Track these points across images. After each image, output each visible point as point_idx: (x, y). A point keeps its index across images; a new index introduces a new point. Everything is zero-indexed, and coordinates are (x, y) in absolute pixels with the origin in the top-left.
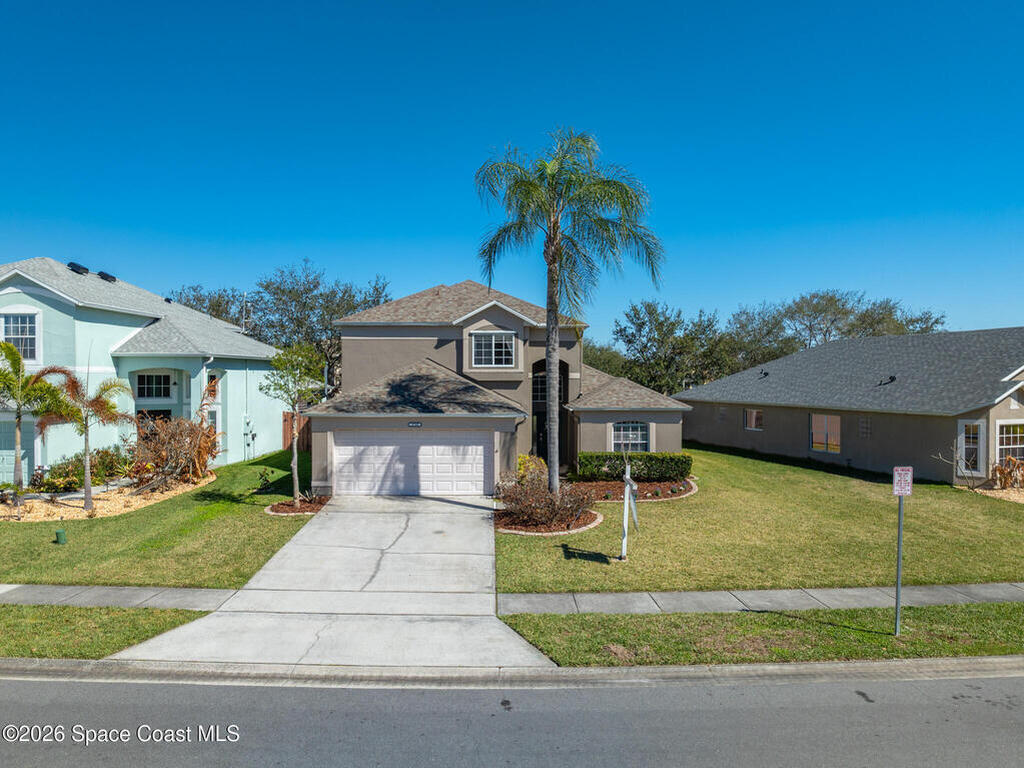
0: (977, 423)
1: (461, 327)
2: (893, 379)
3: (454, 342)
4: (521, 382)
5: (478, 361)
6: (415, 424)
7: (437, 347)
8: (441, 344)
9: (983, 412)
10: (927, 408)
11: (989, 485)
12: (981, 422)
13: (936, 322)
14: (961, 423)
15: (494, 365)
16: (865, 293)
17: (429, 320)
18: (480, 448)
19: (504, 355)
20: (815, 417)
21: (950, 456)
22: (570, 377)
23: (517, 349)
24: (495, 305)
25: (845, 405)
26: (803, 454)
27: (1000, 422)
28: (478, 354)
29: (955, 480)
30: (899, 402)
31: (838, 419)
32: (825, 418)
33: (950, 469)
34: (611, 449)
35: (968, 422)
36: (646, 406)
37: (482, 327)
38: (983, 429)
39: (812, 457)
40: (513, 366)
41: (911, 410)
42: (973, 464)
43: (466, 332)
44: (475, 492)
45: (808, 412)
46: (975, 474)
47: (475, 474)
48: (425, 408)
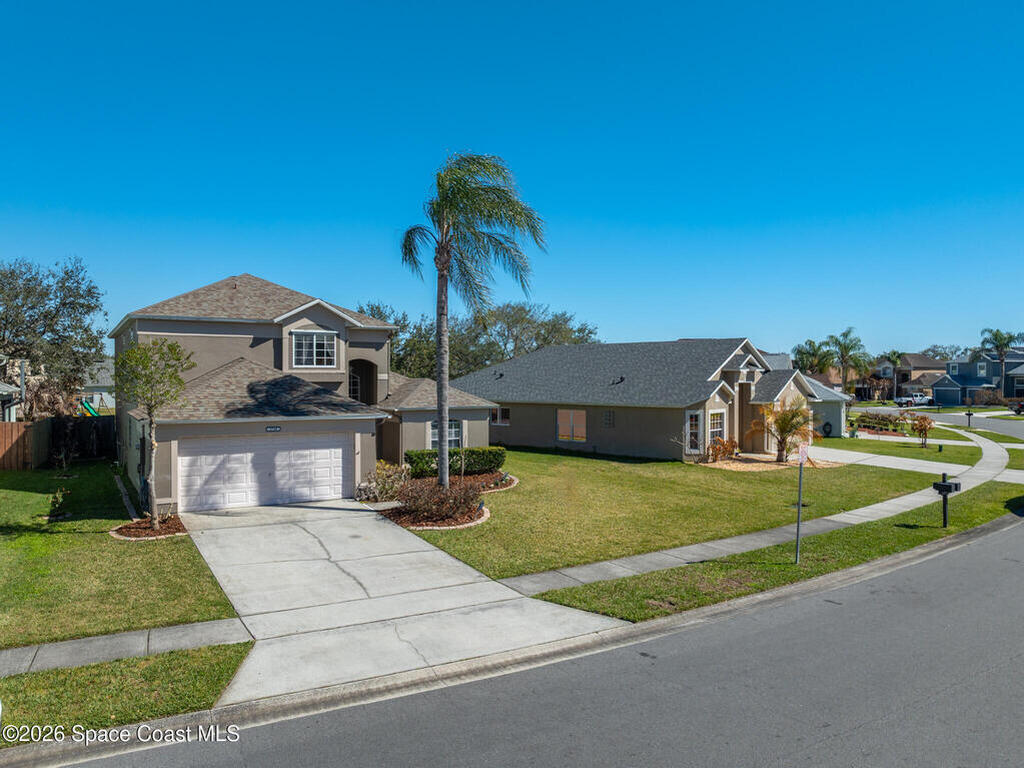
0: (698, 412)
1: (280, 325)
2: (622, 379)
3: (272, 341)
4: (341, 383)
5: (299, 362)
6: (274, 428)
7: (252, 346)
8: (256, 342)
9: (701, 405)
10: (662, 401)
11: (704, 459)
12: (699, 412)
13: (590, 332)
14: (688, 413)
15: (315, 366)
16: (549, 306)
17: (245, 317)
18: (339, 451)
19: (324, 356)
20: (559, 411)
21: (681, 438)
22: (379, 378)
23: (338, 350)
24: (318, 304)
25: (590, 401)
26: (550, 444)
27: (711, 412)
28: (299, 354)
29: (684, 457)
30: (637, 398)
31: (584, 412)
32: (572, 412)
33: (681, 449)
34: (429, 447)
35: (692, 412)
36: (460, 405)
37: (304, 325)
38: (701, 418)
39: (559, 446)
40: (334, 367)
41: (649, 404)
42: (694, 445)
43: (286, 330)
44: (334, 496)
45: (555, 407)
46: (696, 452)
47: (334, 478)
48: (286, 412)
